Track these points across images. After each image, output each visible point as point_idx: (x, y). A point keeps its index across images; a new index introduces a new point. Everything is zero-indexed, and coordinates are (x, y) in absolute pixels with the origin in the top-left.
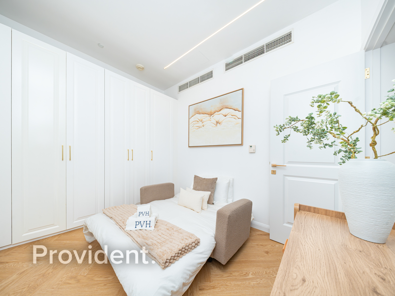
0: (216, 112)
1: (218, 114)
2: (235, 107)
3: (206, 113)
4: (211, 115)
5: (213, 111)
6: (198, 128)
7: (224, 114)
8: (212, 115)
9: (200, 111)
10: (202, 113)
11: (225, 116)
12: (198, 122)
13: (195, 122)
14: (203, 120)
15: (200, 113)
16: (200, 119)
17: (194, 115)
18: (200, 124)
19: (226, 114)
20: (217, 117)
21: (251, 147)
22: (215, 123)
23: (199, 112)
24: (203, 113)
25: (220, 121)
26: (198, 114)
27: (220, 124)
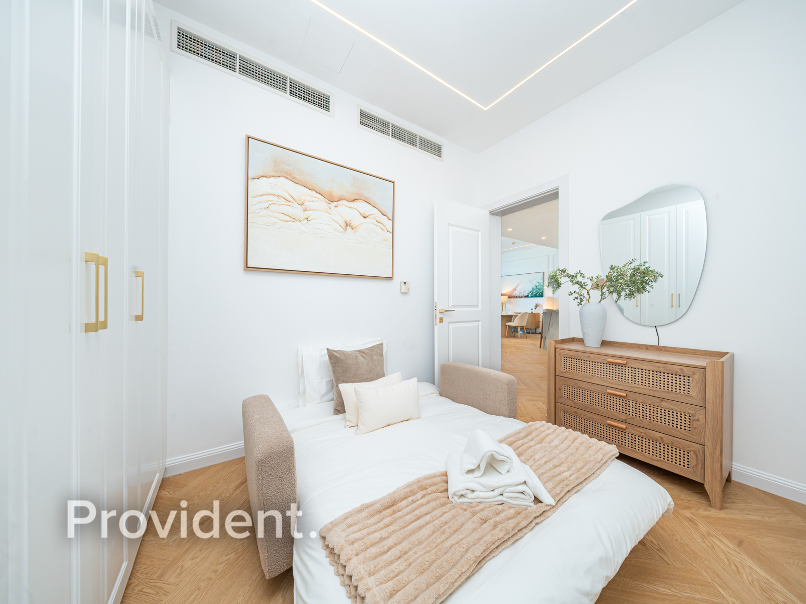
0: (344, 201)
1: (348, 207)
2: (384, 209)
3: (316, 190)
4: (332, 202)
5: (336, 193)
6: (289, 219)
7: (362, 212)
8: (335, 203)
9: (298, 176)
10: (303, 184)
11: (365, 217)
12: (288, 203)
13: (276, 198)
14: (307, 204)
15: (296, 181)
16: (295, 197)
17: (272, 174)
18: (297, 211)
19: (367, 215)
20: (346, 211)
21: (405, 283)
22: (343, 225)
23: (294, 178)
24: (305, 185)
25: (354, 224)
26: (287, 178)
27: (353, 229)
